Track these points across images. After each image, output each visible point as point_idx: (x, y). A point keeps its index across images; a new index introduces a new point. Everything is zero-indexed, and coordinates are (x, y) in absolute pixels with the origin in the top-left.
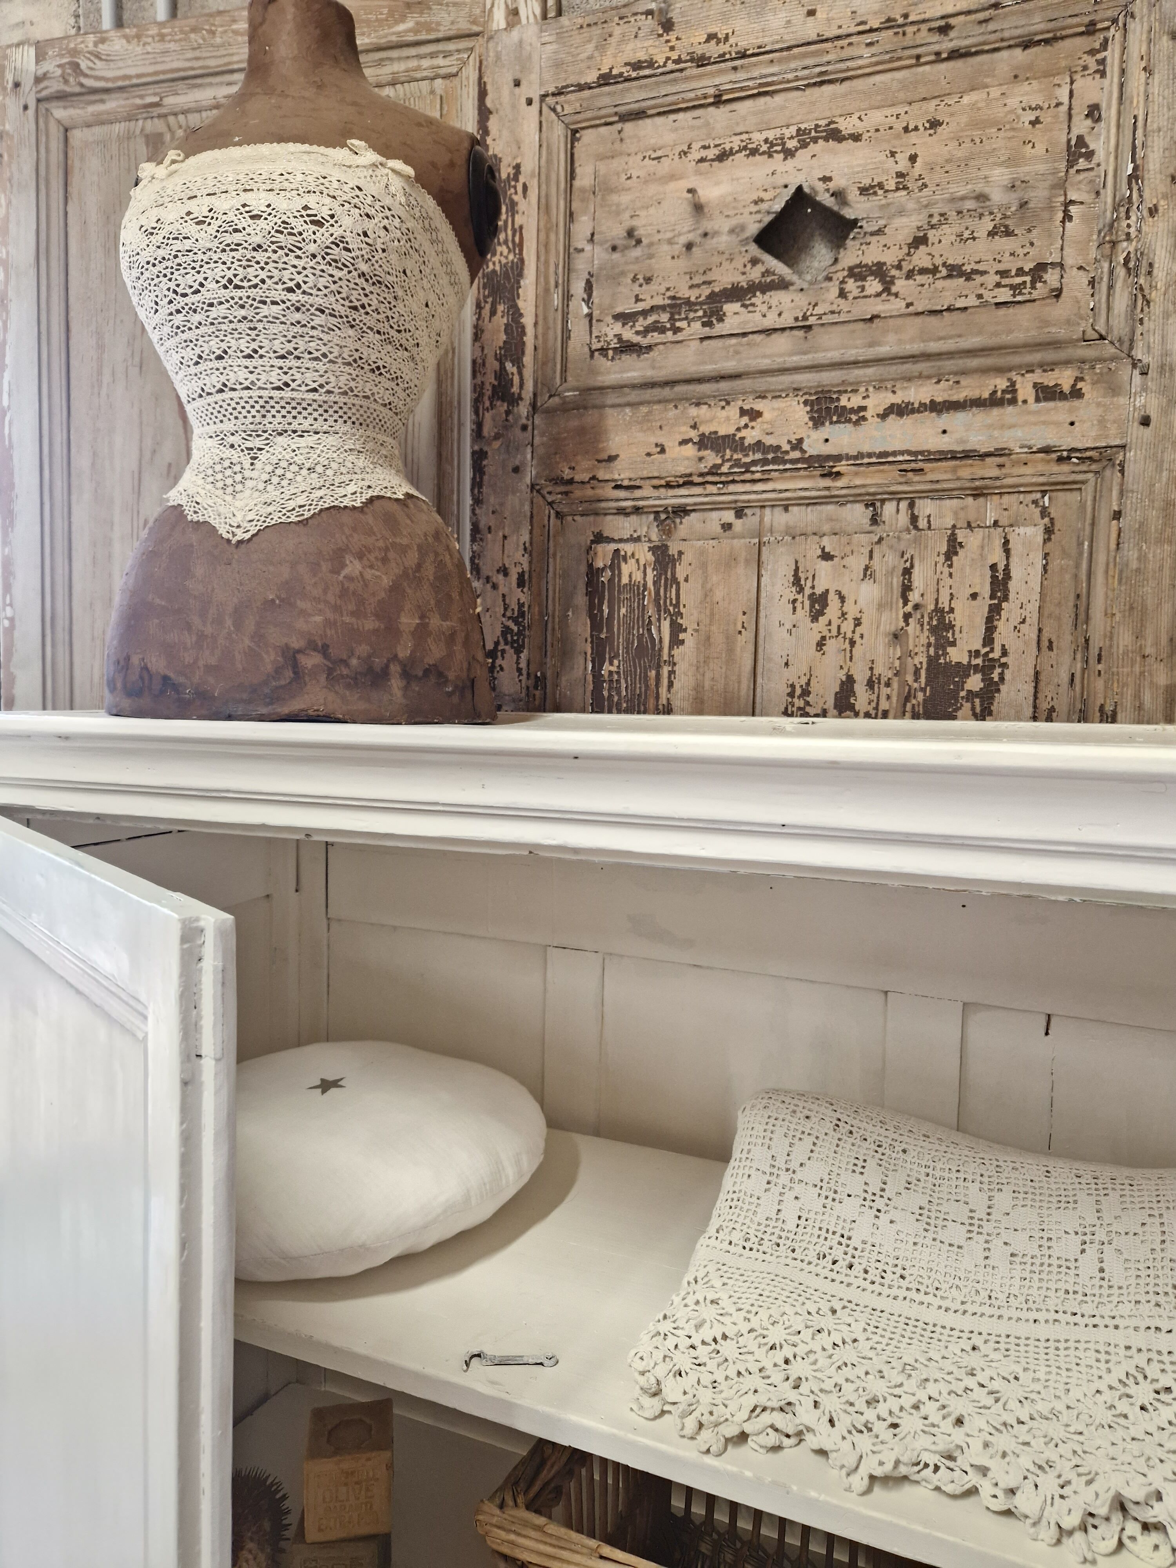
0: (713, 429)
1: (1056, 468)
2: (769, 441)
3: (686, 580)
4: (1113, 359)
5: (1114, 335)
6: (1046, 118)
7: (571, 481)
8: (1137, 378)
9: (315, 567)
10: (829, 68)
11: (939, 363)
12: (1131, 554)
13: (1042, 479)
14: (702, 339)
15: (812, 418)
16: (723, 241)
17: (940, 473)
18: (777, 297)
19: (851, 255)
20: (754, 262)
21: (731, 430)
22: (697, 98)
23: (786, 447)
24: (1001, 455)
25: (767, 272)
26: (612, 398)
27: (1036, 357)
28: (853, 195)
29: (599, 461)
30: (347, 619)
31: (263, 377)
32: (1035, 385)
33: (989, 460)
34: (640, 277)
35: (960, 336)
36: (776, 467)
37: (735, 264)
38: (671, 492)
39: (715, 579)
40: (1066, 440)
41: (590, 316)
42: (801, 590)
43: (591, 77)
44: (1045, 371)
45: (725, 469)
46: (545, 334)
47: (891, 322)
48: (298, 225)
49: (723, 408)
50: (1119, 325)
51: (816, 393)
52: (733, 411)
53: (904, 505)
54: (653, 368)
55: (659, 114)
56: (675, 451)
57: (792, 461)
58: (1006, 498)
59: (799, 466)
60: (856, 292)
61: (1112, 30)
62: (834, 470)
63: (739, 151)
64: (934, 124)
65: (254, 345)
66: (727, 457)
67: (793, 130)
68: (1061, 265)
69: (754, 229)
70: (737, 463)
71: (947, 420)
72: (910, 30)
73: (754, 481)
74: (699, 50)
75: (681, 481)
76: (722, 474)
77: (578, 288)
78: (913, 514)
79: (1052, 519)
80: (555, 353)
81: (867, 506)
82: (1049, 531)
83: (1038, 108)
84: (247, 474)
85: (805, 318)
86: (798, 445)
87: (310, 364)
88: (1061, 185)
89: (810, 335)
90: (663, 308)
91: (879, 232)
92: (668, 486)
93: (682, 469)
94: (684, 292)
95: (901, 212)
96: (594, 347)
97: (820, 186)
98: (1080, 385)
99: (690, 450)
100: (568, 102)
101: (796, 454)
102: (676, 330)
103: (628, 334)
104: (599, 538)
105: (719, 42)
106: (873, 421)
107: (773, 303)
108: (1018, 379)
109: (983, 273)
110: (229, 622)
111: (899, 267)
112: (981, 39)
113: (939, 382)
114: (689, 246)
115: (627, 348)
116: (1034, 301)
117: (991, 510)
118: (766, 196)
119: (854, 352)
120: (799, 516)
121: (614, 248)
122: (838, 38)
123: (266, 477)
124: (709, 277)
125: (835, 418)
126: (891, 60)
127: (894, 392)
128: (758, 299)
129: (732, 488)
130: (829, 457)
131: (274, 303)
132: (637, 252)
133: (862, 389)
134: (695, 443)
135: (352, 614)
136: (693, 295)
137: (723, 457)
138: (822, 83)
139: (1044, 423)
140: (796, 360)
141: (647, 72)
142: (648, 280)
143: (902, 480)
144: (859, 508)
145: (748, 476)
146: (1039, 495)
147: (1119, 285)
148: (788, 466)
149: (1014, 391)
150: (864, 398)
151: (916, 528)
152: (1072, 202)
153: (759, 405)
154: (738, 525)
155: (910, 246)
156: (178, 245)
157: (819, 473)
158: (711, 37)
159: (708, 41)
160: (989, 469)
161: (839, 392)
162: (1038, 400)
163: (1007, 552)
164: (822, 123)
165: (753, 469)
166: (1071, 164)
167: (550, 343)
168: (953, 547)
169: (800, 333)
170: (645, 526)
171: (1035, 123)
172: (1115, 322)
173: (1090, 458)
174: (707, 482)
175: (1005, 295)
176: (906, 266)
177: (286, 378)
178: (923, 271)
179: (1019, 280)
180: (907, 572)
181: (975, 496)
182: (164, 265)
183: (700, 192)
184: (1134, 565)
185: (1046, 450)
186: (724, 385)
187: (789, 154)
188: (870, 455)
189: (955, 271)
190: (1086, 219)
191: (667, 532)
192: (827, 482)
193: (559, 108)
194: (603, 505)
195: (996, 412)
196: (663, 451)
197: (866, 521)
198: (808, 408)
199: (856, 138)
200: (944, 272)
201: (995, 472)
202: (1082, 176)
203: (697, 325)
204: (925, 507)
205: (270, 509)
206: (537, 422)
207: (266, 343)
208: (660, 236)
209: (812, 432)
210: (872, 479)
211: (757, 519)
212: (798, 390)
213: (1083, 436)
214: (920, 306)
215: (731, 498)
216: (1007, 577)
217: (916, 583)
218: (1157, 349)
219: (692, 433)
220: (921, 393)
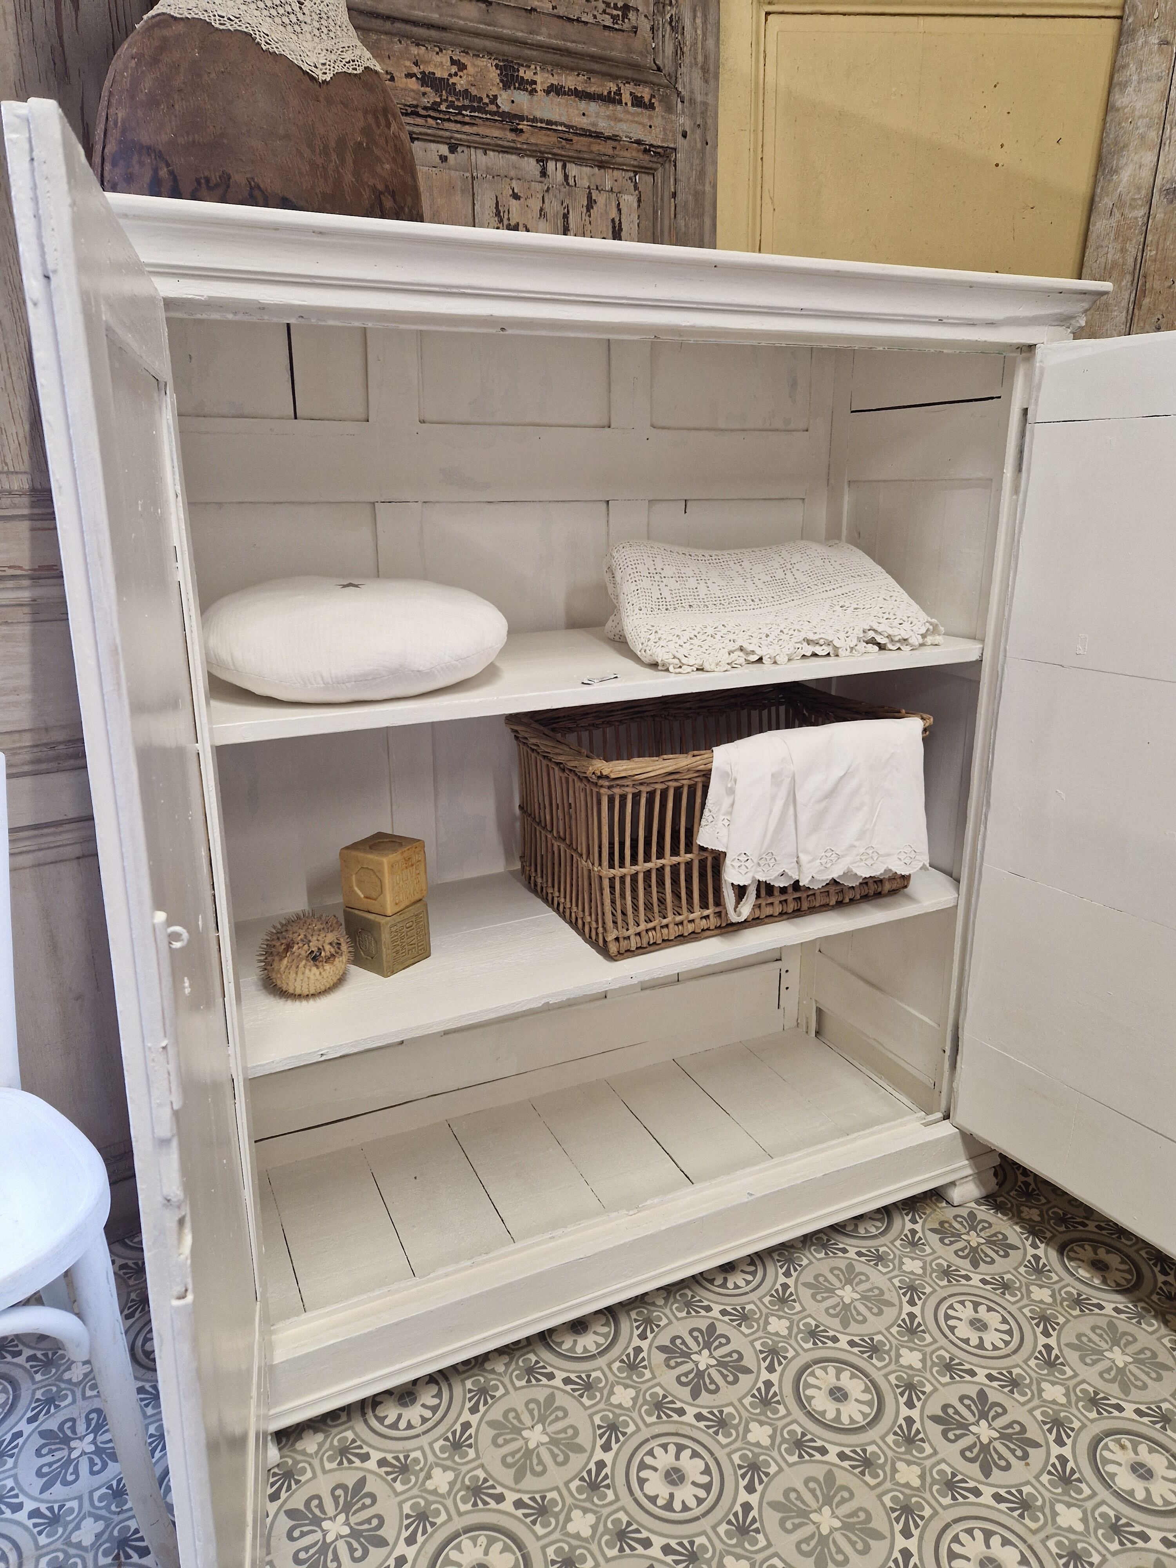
0: (432, 70)
1: (642, 157)
2: (474, 91)
4: (667, 87)
5: (666, 71)
8: (679, 104)
9: (378, 122)
11: (576, 61)
12: (681, 222)
13: (635, 163)
15: (502, 81)
17: (581, 143)
21: (446, 76)
23: (486, 100)
24: (616, 140)
27: (629, 73)
32: (631, 94)
33: (609, 141)
35: (584, 43)
36: (480, 115)
39: (440, 202)
40: (649, 139)
42: (501, 221)
44: (635, 85)
45: (443, 107)
49: (437, 53)
50: (669, 65)
51: (503, 61)
52: (445, 58)
53: (559, 165)
56: (402, 82)
57: (491, 113)
58: (615, 172)
59: (496, 118)
62: (520, 127)
66: (444, 97)
68: (637, 10)
70: (451, 105)
71: (585, 105)
73: (464, 123)
75: (409, 110)
76: (441, 112)
78: (565, 173)
79: (640, 192)
81: (538, 161)
82: (639, 201)
86: (494, 100)
89: (491, 9)
93: (409, 100)
98: (653, 101)
99: (413, 84)
101: (493, 108)
106: (540, 94)
108: (622, 86)
113: (578, 75)
116: (623, 31)
117: (608, 179)
119: (521, 34)
120: (494, 159)
125: (517, 85)
127: (553, 75)
129: (447, 125)
130: (516, 116)
133: (533, 67)
134: (417, 78)
137: (441, 96)
139: (637, 122)
140: (483, 27)
143: (560, 145)
144: (533, 161)
145: (459, 118)
146: (632, 174)
147: (667, 36)
148: (489, 116)
149: (620, 95)
150: (534, 74)
151: (568, 184)
153: (464, 60)
154: (451, 157)
157: (509, 127)
160: (606, 148)
161: (518, 64)
162: (633, 105)
163: (619, 210)
165: (464, 112)
168: (591, 204)
172: (666, 62)
173: (659, 153)
174: (430, 116)
175: (608, 22)
179: (615, 12)
180: (566, 216)
181: (600, 167)
184: (683, 229)
185: (638, 142)
186: (433, 33)
188: (542, 121)
192: (511, 136)
195: (611, 107)
196: (392, 79)
197: (537, 173)
198: (498, 72)
201: (610, 152)
204: (573, 170)
209: (503, 92)
210: (543, 140)
211: (465, 156)
212: (490, 53)
213: (654, 138)
214: (561, 11)
215: (448, 134)
216: (621, 229)
217: (571, 226)
218: (688, 86)
219: (415, 70)
220: (570, 81)
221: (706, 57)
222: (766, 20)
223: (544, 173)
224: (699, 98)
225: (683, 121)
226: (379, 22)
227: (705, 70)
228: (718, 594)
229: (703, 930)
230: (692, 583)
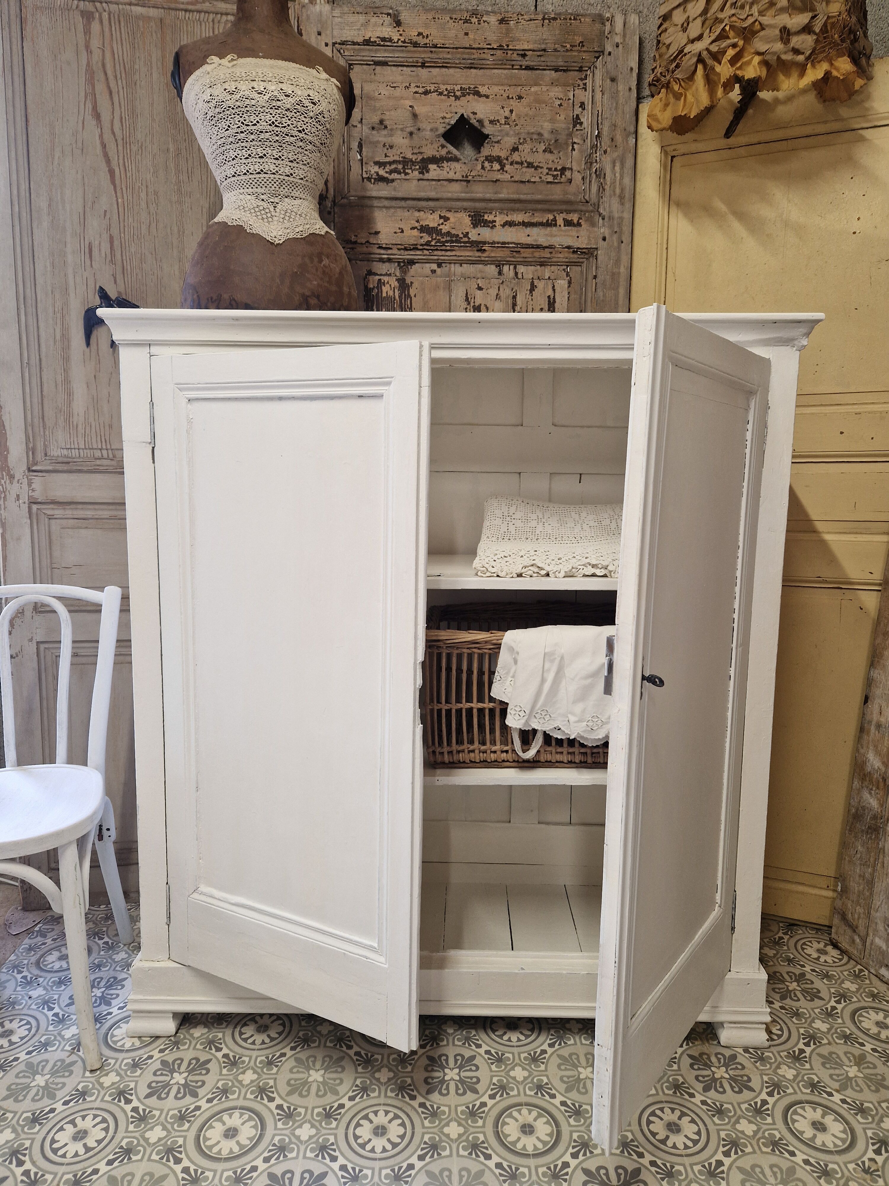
0: (427, 224)
1: (572, 256)
2: (453, 232)
3: (415, 296)
4: (592, 211)
5: (592, 202)
6: (565, 105)
7: (355, 242)
8: (601, 221)
9: (312, 260)
10: (475, 62)
11: (525, 205)
12: (600, 293)
13: (567, 260)
14: (419, 180)
15: (472, 223)
16: (428, 134)
17: (526, 253)
18: (454, 165)
19: (486, 151)
20: (443, 146)
21: (436, 225)
22: (413, 62)
23: (461, 236)
24: (551, 248)
25: (449, 152)
26: (376, 203)
27: (564, 207)
28: (487, 123)
29: (370, 234)
30: (326, 284)
31: (282, 170)
32: (564, 219)
33: (546, 250)
34: (387, 145)
35: (533, 194)
36: (457, 245)
37: (434, 145)
38: (406, 253)
39: (429, 296)
40: (576, 244)
41: (362, 160)
42: (469, 304)
43: (360, 40)
44: (567, 213)
45: (433, 243)
46: (338, 166)
47: (504, 184)
48: (307, 103)
49: (431, 214)
50: (594, 198)
51: (474, 212)
52: (436, 216)
53: (512, 267)
54: (395, 190)
55: (394, 65)
56: (408, 232)
57: (465, 242)
58: (553, 267)
59: (467, 245)
60: (489, 168)
61: (589, 72)
62: (484, 248)
63: (434, 92)
64: (520, 98)
65: (280, 154)
66: (434, 237)
67: (459, 87)
68: (572, 169)
69: (442, 130)
70: (439, 241)
71: (528, 230)
72: (510, 52)
73: (446, 250)
74: (415, 39)
75: (412, 247)
76: (431, 246)
77: (355, 145)
78: (515, 271)
79: (571, 278)
80: (344, 176)
81: (496, 266)
82: (570, 283)
83: (561, 99)
84: (273, 214)
85: (467, 176)
86: (466, 235)
87: (302, 167)
88: (570, 135)
89: (469, 185)
90: (399, 162)
91: (498, 142)
92: (406, 249)
93: (412, 242)
94: (409, 156)
95: (507, 135)
96: (365, 176)
97: (471, 116)
98: (580, 221)
99: (415, 232)
100: (348, 49)
101: (466, 239)
102: (406, 174)
103: (382, 172)
104: (370, 273)
105: (423, 37)
106: (498, 227)
107: (452, 167)
108: (557, 216)
109: (542, 168)
110: (278, 280)
111: (507, 159)
112: (539, 63)
113: (525, 213)
114: (411, 134)
115: (381, 179)
116: (561, 183)
117: (547, 272)
118: (448, 116)
119: (488, 195)
120: (467, 269)
121: (373, 128)
122: (479, 49)
123: (282, 216)
124: (422, 150)
125: (482, 225)
126: (502, 64)
127: (507, 215)
128: (445, 164)
129: (436, 253)
130: (480, 242)
131: (292, 136)
132: (385, 132)
133: (494, 213)
134: (418, 229)
135: (328, 282)
136: (414, 158)
137: (432, 237)
138: (471, 68)
139: (567, 236)
140: (463, 195)
141: (389, 44)
142: (391, 147)
143: (512, 255)
144: (493, 267)
145: (444, 248)
146: (565, 267)
147: (593, 181)
148: (462, 245)
149: (556, 221)
150: (495, 216)
151: (517, 278)
152: (575, 143)
153: (448, 215)
154: (439, 271)
155: (511, 151)
156: (247, 102)
157: (476, 249)
158: (420, 34)
159: (418, 35)
160: (546, 254)
161: (484, 212)
162: (565, 226)
163: (554, 290)
164: (472, 86)
165: (446, 244)
166: (574, 126)
167: (341, 171)
168: (533, 288)
169: (465, 183)
170: (392, 268)
171: (560, 105)
172: (592, 196)
173: (584, 252)
174: (424, 249)
175: (550, 179)
176: (510, 160)
177: (292, 172)
178: (517, 163)
179: (555, 173)
180: (514, 297)
181: (541, 265)
182: (239, 109)
183: (415, 108)
184: (602, 298)
185: (568, 247)
186: (431, 204)
187: (457, 98)
188: (498, 243)
189: (530, 165)
190: (581, 151)
191: (404, 272)
192: (479, 254)
193: (342, 51)
194: (372, 256)
195: (549, 229)
196: (402, 232)
197: (496, 273)
198: (470, 218)
199: (487, 97)
200: (526, 165)
201: (549, 255)
202: (578, 132)
203: (416, 173)
204: (521, 269)
205: (288, 231)
206: (336, 210)
207: (285, 154)
208: (395, 127)
209: (472, 230)
210: (499, 254)
211: (447, 269)
212: (465, 209)
213: (582, 243)
214: (516, 178)
215: (436, 257)
216: (554, 301)
217: (518, 303)
218: (607, 209)
219: (417, 225)
220: (519, 217)
221: (622, 190)
222: (672, 161)
223: (500, 273)
224: (616, 215)
225: (604, 230)
226: (398, 202)
227: (621, 198)
228: (550, 532)
229: (504, 761)
230: (534, 524)
